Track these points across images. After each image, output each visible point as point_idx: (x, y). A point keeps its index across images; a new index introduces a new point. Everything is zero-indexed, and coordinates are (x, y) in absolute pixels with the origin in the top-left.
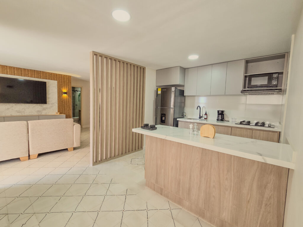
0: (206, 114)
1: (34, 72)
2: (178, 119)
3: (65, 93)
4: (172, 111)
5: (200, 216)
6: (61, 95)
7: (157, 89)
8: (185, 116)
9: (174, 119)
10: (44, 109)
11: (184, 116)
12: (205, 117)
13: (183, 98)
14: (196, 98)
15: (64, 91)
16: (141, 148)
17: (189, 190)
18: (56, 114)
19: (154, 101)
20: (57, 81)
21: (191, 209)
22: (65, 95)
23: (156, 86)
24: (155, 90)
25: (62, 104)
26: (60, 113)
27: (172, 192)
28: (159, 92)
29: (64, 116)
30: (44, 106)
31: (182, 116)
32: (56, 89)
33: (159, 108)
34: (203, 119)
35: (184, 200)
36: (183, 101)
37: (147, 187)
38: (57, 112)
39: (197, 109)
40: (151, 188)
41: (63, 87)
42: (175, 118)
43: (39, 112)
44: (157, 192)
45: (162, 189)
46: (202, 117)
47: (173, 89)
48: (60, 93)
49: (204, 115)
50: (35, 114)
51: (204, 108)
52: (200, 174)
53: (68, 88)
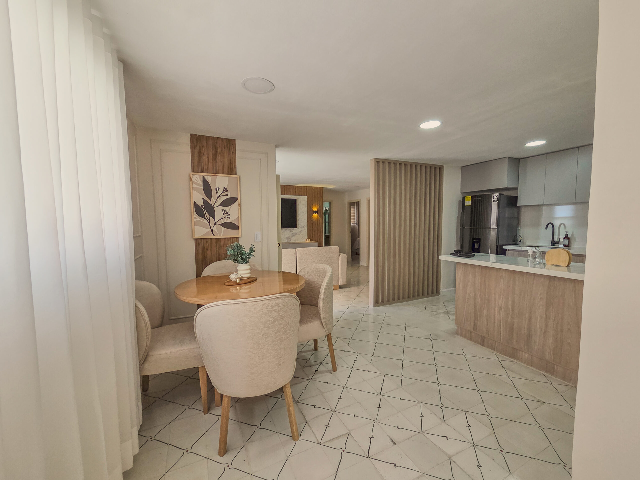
0: (567, 237)
1: (284, 188)
2: (505, 247)
3: (316, 212)
4: (493, 233)
5: (547, 372)
6: (311, 215)
7: (464, 198)
8: (520, 241)
9: (497, 246)
10: (293, 235)
11: (518, 242)
12: (566, 242)
13: (515, 210)
14: (544, 208)
15: (314, 210)
16: (436, 292)
17: (529, 337)
18: (306, 241)
19: (458, 217)
20: (307, 196)
21: (532, 364)
22: (315, 215)
23: (461, 193)
24: (460, 201)
25: (312, 227)
26: (311, 241)
27: (501, 341)
28: (468, 203)
29: (316, 243)
30: (294, 230)
31: (514, 241)
32: (306, 207)
33: (467, 228)
34: (561, 246)
35: (521, 352)
36: (516, 215)
37: (459, 336)
38: (307, 239)
39: (546, 228)
40: (465, 337)
41: (314, 204)
42: (499, 244)
43: (288, 239)
44: (476, 342)
45: (484, 337)
46: (558, 243)
47: (495, 196)
48: (310, 212)
49: (562, 240)
50: (285, 242)
51: (562, 226)
52: (546, 316)
53: (319, 205)
